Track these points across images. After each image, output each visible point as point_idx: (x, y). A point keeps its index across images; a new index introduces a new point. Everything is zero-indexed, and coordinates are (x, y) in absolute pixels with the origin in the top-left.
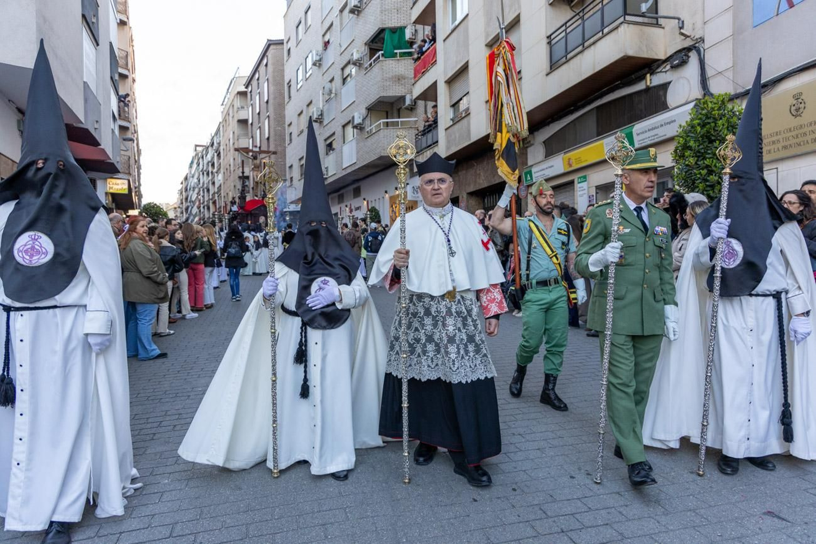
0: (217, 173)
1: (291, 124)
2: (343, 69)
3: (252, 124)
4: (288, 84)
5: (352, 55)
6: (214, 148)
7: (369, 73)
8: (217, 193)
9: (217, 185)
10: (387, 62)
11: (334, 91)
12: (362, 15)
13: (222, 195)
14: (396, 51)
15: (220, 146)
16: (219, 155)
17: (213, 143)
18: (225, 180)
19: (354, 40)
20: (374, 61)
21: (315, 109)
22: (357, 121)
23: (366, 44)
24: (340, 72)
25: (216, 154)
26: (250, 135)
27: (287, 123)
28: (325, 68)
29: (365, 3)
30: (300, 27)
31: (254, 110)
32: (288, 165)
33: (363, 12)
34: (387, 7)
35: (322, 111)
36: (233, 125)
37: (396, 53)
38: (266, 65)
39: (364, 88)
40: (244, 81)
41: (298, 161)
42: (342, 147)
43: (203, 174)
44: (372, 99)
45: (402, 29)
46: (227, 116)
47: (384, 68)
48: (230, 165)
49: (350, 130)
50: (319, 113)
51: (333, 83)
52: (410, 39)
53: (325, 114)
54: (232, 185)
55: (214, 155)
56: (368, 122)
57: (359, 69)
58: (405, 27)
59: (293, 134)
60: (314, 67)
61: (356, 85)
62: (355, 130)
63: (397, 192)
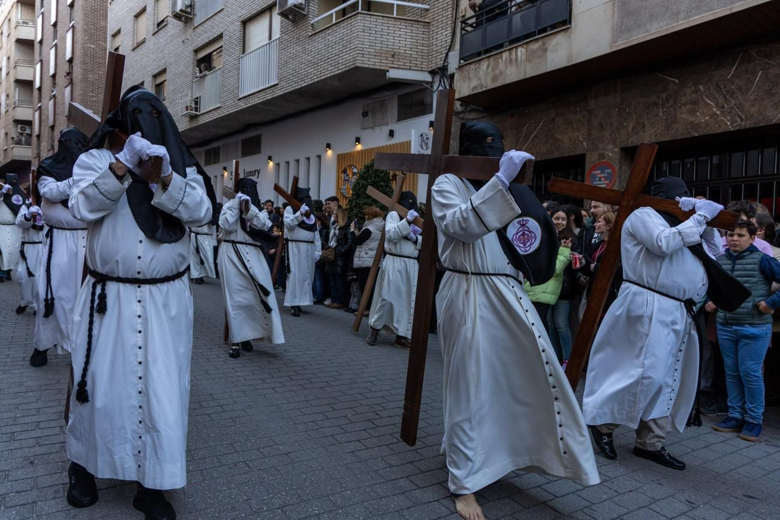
27: (110, 32)
59: (121, 49)
63: (359, 147)
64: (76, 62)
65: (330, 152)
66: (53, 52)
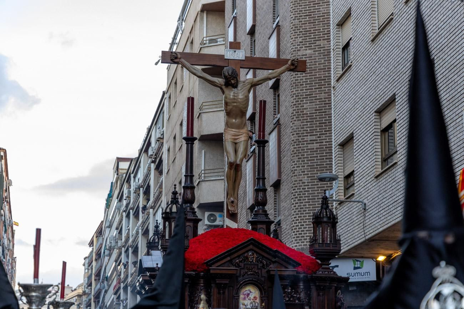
0: (153, 207)
6: (150, 152)
17: (149, 144)
25: (153, 166)
43: (128, 216)
55: (149, 170)
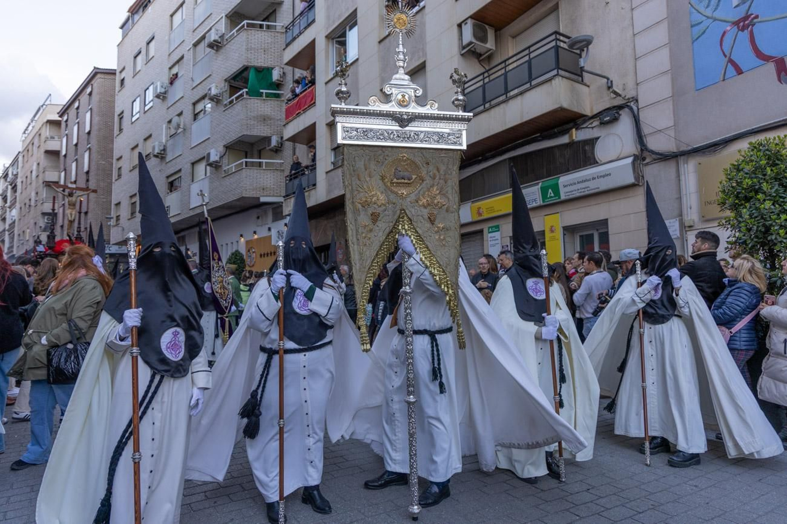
0: (10, 207)
1: (121, 157)
2: (194, 104)
3: (65, 156)
4: (119, 115)
5: (210, 89)
6: (8, 180)
7: (230, 110)
8: (8, 230)
9: (8, 222)
10: (252, 101)
11: (181, 127)
12: (223, 51)
13: (16, 233)
14: (261, 91)
15: (17, 178)
16: (14, 188)
17: (7, 175)
18: (22, 216)
19: (210, 75)
20: (237, 98)
21: (157, 143)
22: (214, 157)
23: (226, 80)
24: (191, 107)
25: (10, 187)
26: (62, 167)
27: (115, 156)
28: (170, 101)
29: (227, 40)
30: (139, 58)
31: (69, 140)
32: (114, 202)
33: (224, 48)
34: (253, 46)
35: (164, 146)
36: (38, 155)
37: (263, 93)
38: (90, 94)
39: (222, 125)
40: (59, 109)
41: (128, 198)
42: (190, 185)
44: (233, 136)
45: (269, 70)
46: (31, 145)
47: (249, 106)
48: (30, 200)
49: (201, 168)
50: (162, 148)
51: (182, 118)
52: (277, 80)
53: (168, 150)
54: (32, 222)
55: (7, 187)
56: (225, 160)
57: (217, 105)
58: (272, 69)
59: (122, 169)
60: (156, 99)
61: (212, 121)
62: (208, 168)
63: (256, 237)
64: (91, 174)
65: (242, 239)
66: (74, 165)
